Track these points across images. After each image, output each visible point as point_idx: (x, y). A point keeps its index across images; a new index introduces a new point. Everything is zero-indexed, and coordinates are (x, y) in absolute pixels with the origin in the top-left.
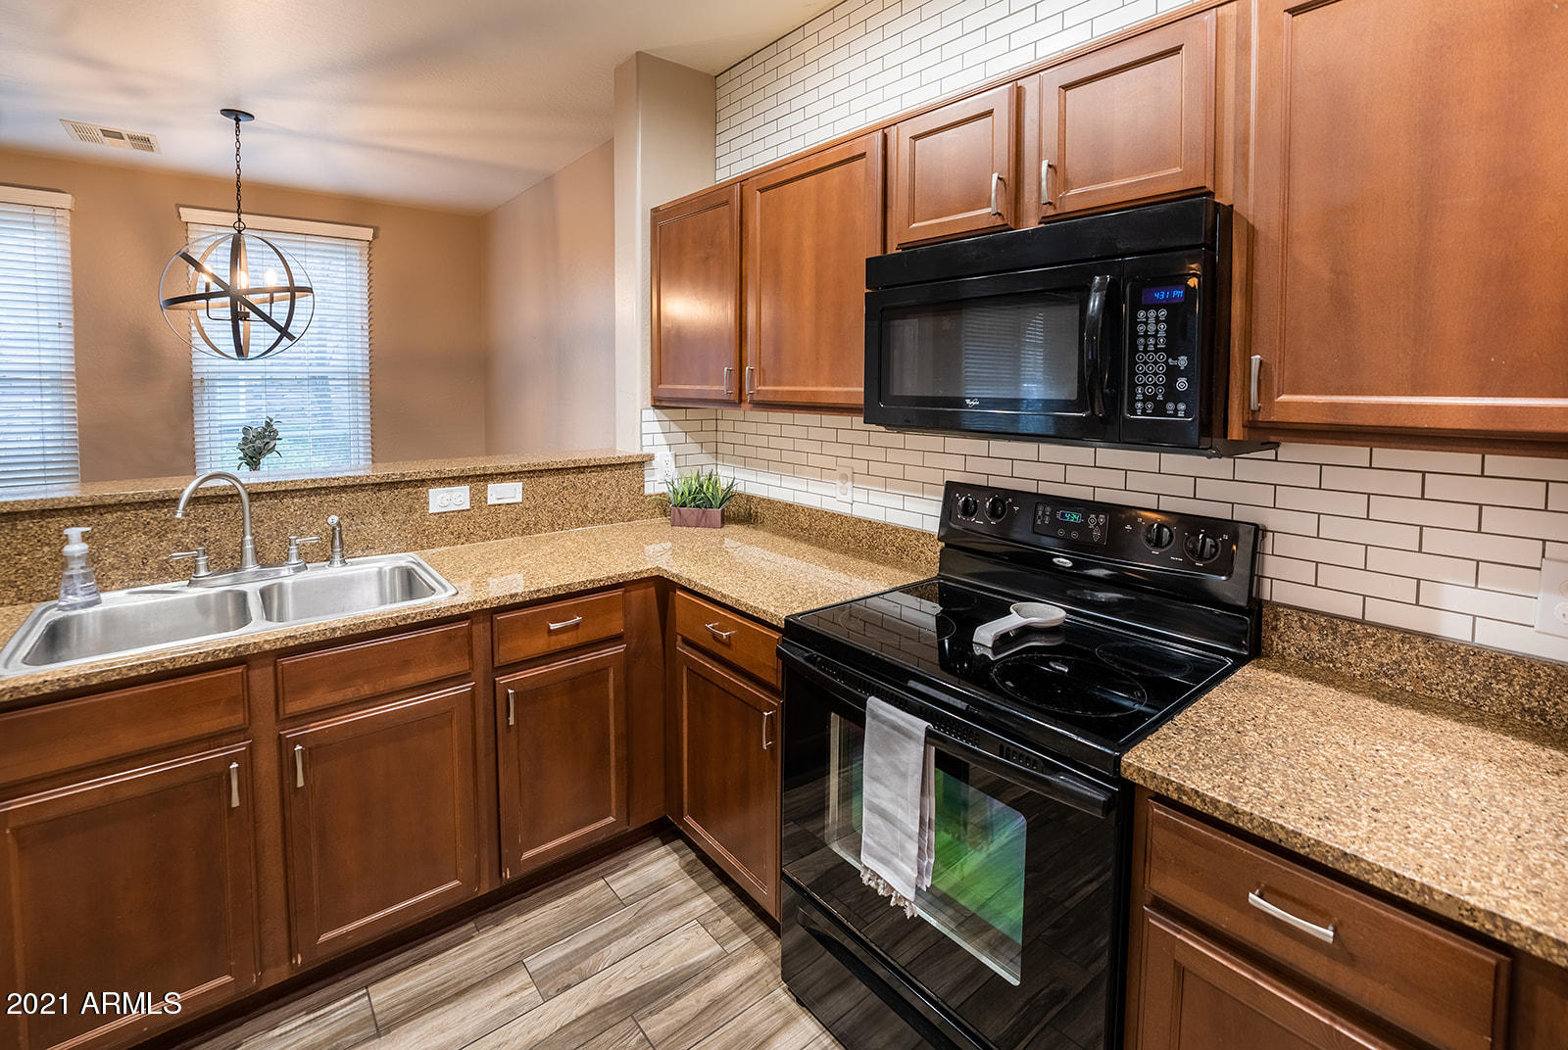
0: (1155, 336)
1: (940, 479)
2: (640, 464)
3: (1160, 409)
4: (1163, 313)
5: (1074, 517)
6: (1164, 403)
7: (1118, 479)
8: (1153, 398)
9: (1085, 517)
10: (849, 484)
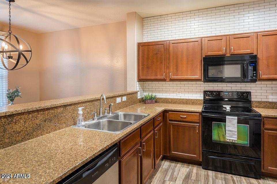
0: (251, 69)
1: (203, 91)
2: (136, 93)
3: (252, 77)
4: (252, 67)
5: (227, 93)
6: (253, 77)
7: (230, 88)
8: (251, 76)
9: (228, 93)
10: (180, 93)
